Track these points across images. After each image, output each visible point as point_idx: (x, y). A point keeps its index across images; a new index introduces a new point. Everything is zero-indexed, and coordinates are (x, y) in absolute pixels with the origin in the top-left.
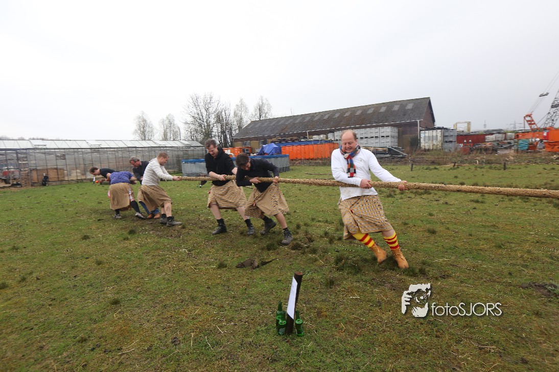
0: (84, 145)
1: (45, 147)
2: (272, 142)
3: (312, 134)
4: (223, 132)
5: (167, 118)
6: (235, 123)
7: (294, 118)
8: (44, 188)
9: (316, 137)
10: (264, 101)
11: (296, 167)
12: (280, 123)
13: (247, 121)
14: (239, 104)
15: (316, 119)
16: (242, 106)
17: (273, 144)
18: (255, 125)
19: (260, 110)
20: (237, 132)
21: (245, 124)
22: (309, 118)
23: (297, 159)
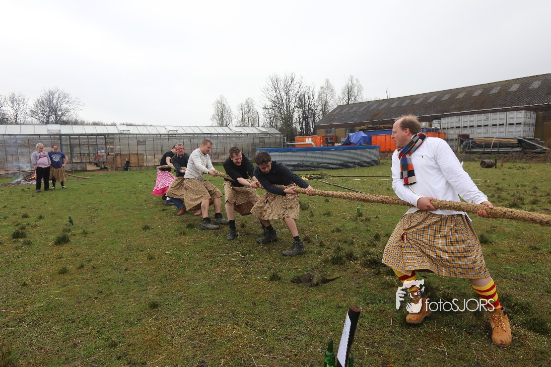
0: (163, 131)
1: (128, 133)
2: (360, 130)
4: (305, 118)
5: (246, 102)
6: (320, 108)
7: (390, 101)
10: (355, 82)
12: (372, 108)
13: (332, 105)
14: (325, 86)
15: (418, 102)
16: (328, 87)
17: (361, 132)
18: (341, 110)
19: (349, 92)
20: (321, 117)
21: (331, 109)
22: (408, 101)
23: (390, 151)
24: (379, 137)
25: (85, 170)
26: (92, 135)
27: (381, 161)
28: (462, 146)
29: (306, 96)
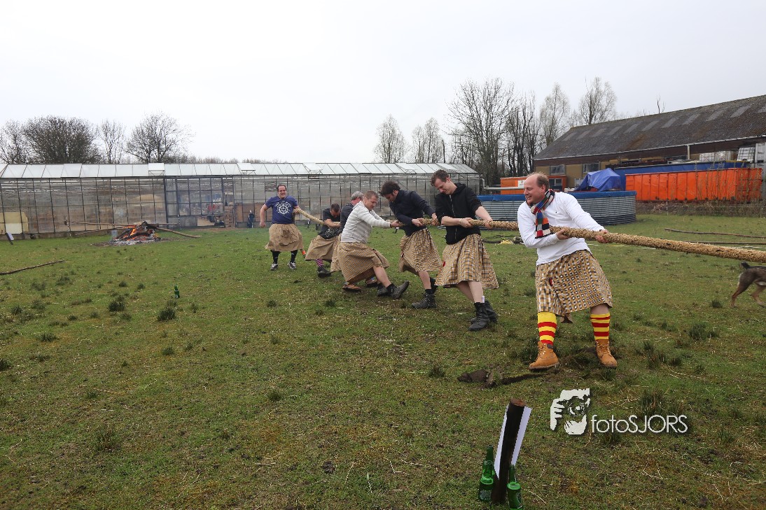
0: (302, 171)
1: (253, 173)
2: (607, 167)
3: (697, 150)
4: (518, 149)
5: (426, 125)
6: (542, 131)
8: (248, 230)
9: (705, 157)
10: (602, 88)
11: (653, 217)
12: (629, 130)
13: (563, 126)
14: (552, 96)
15: (713, 117)
16: (557, 100)
17: (609, 170)
18: (578, 134)
19: (593, 104)
20: (544, 146)
21: (560, 133)
22: (695, 117)
23: (657, 201)
24: (638, 178)
26: (205, 176)
27: (639, 217)
29: (521, 114)
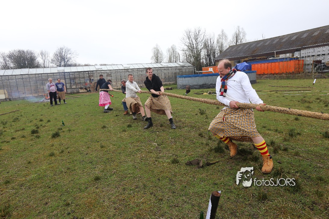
1: (101, 70)
2: (244, 61)
3: (279, 53)
4: (209, 55)
5: (172, 47)
6: (218, 48)
7: (264, 41)
9: (282, 56)
10: (241, 30)
11: (263, 81)
12: (252, 46)
13: (226, 46)
14: (221, 34)
15: (284, 40)
16: (223, 35)
17: (245, 63)
18: (232, 49)
19: (237, 37)
20: (219, 54)
21: (225, 49)
22: (277, 40)
23: (264, 74)
24: (256, 65)
25: (78, 92)
27: (258, 81)
28: (316, 69)
29: (209, 41)
